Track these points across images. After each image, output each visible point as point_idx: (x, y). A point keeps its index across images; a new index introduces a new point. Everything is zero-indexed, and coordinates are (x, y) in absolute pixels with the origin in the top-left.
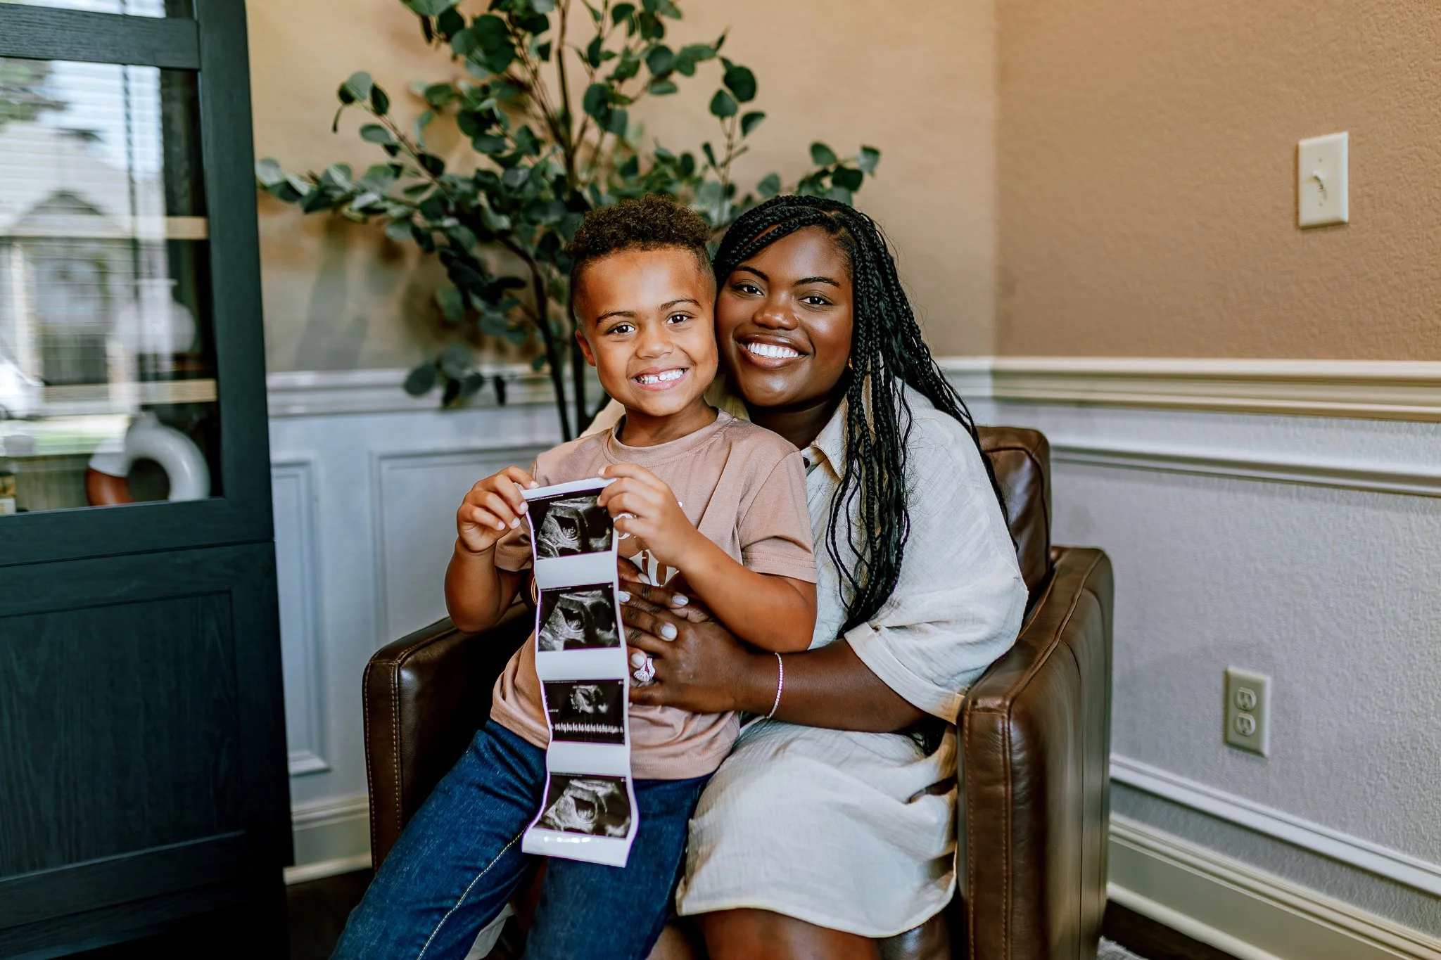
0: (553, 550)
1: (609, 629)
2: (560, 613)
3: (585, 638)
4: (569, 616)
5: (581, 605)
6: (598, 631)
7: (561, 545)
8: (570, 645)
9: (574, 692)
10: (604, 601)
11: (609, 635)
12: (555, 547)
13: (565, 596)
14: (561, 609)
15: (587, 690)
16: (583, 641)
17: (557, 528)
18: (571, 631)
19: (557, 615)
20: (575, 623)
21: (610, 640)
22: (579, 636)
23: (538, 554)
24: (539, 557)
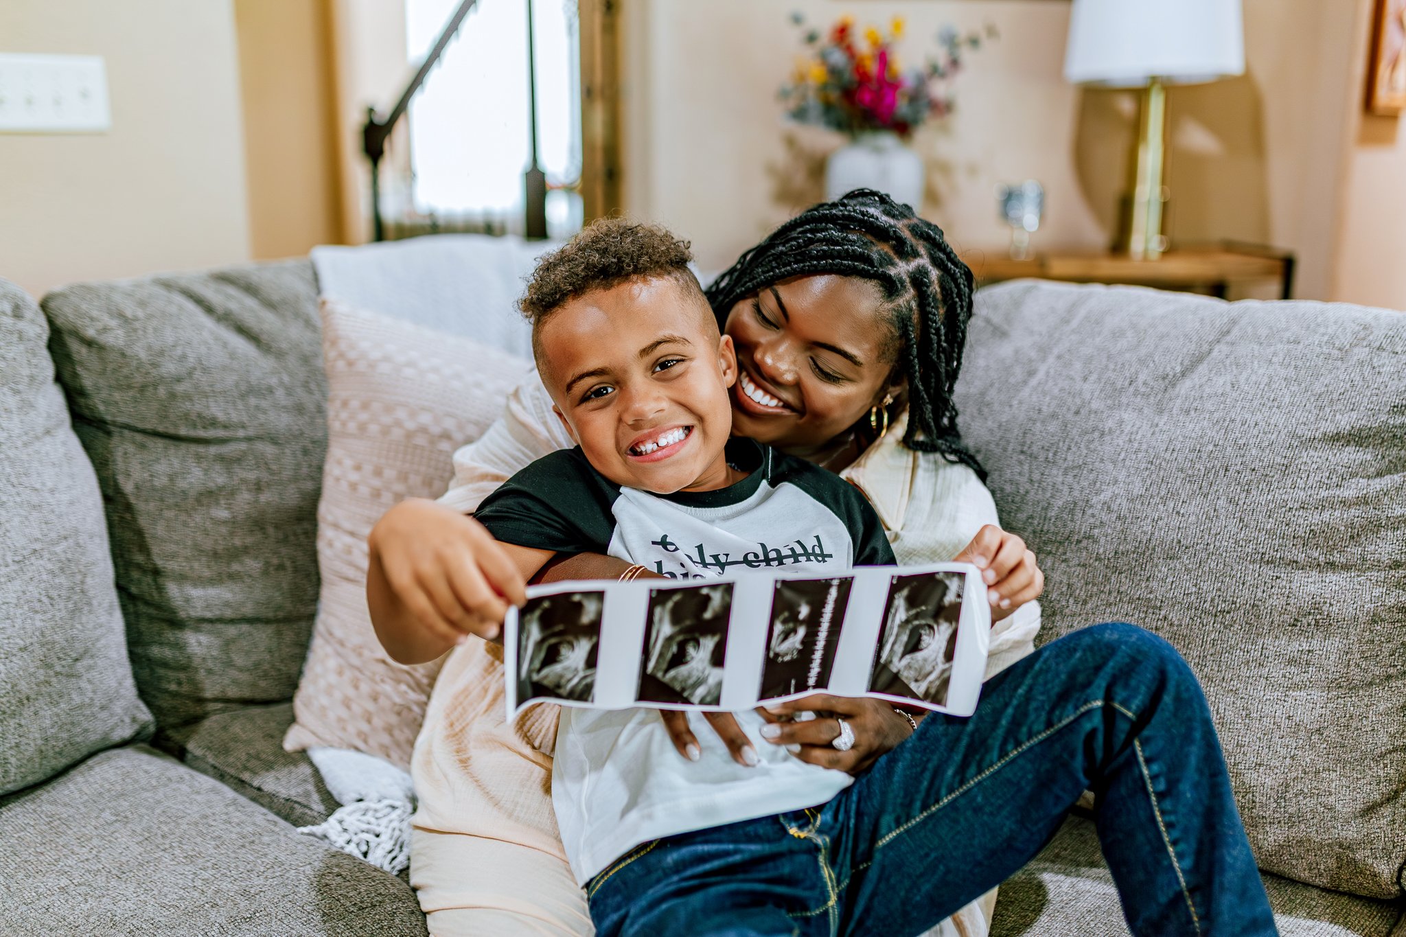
0: (585, 677)
1: (707, 599)
2: (672, 673)
3: (713, 634)
4: (679, 659)
5: (669, 639)
6: (708, 615)
7: (581, 664)
8: (718, 659)
9: (777, 655)
10: (670, 605)
11: (717, 598)
12: (581, 674)
13: (651, 665)
14: (666, 671)
15: (779, 635)
16: (716, 639)
17: (557, 668)
18: (699, 656)
19: (674, 678)
20: (691, 650)
21: (723, 598)
22: (708, 643)
23: (586, 700)
24: (590, 699)
